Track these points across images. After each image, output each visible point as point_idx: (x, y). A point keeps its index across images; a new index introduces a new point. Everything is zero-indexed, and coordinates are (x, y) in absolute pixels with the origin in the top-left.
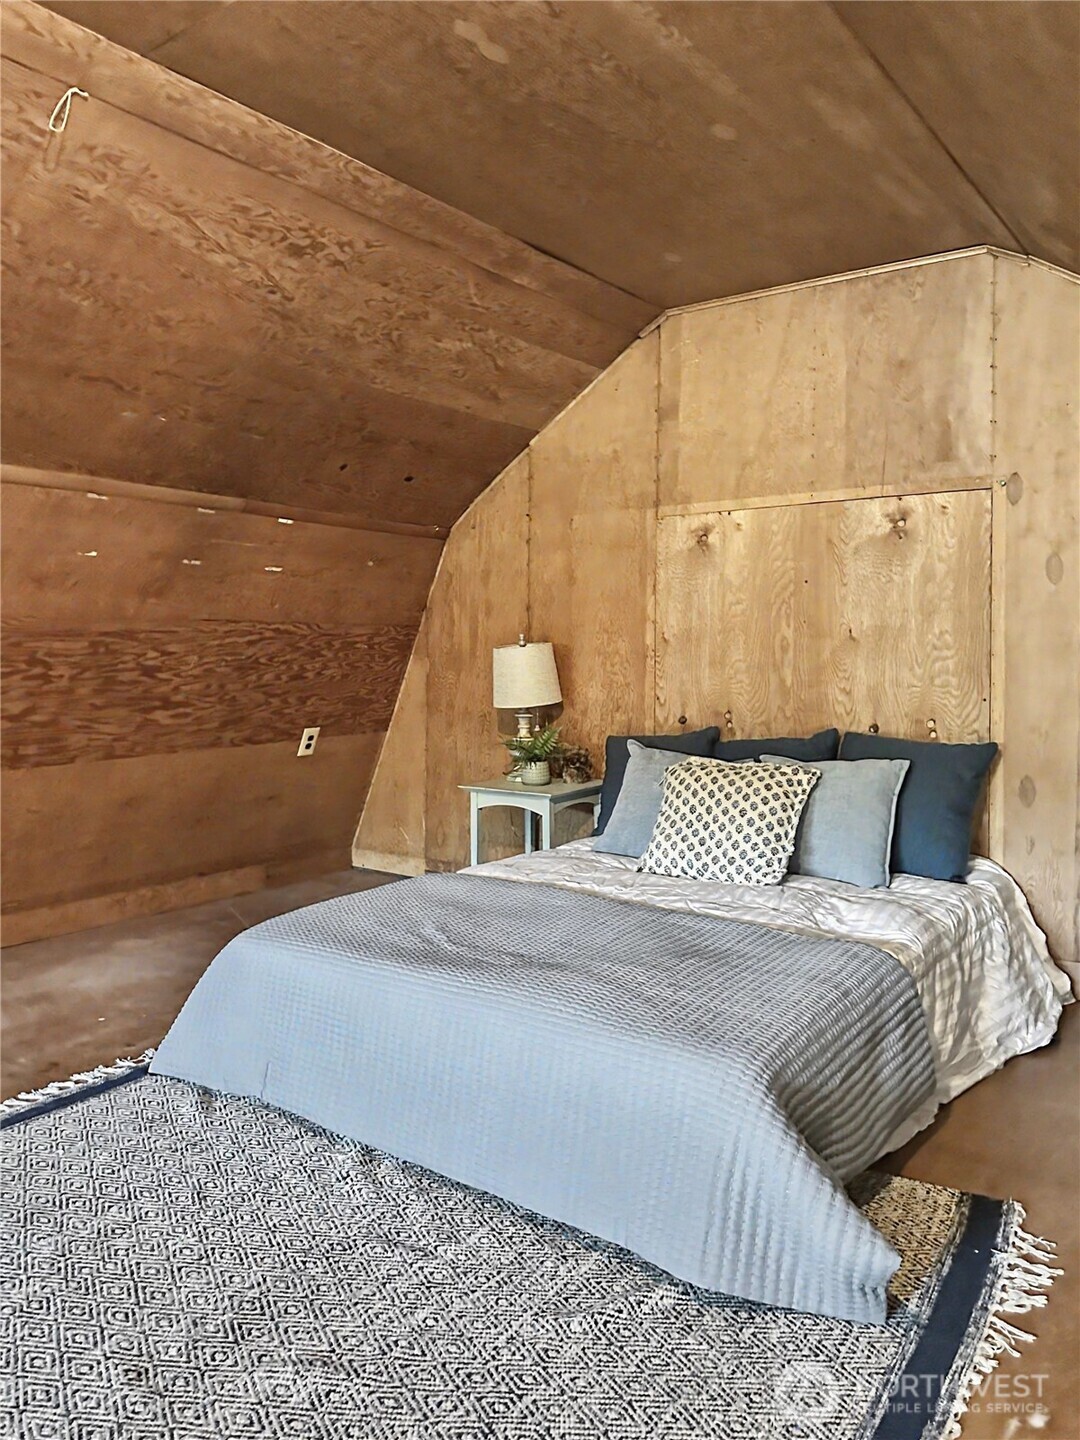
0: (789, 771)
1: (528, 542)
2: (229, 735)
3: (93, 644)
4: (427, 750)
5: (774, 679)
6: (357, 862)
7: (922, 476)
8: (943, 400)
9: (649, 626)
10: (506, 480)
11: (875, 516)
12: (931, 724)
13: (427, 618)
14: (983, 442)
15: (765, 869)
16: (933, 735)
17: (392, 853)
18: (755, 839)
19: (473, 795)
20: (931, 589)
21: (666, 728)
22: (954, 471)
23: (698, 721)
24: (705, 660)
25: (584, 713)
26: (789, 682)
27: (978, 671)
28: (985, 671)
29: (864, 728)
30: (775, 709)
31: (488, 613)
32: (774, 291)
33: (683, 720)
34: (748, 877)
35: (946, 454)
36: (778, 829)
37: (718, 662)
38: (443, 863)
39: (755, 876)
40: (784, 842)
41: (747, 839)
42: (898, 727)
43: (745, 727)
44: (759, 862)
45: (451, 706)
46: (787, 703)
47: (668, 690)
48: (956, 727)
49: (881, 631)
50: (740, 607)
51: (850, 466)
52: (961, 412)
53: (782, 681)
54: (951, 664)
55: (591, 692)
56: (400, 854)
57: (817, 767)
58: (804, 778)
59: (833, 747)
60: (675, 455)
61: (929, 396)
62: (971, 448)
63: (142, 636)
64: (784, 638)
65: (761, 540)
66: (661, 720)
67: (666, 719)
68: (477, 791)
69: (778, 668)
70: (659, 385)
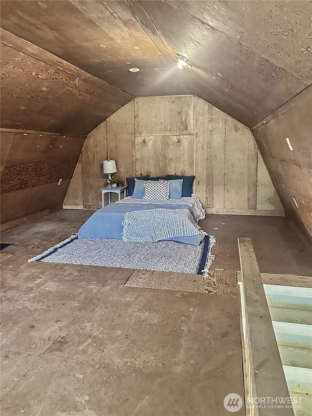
0: (166, 182)
1: (107, 139)
2: (49, 181)
3: (35, 164)
4: (83, 183)
5: (158, 166)
6: (64, 208)
7: (182, 132)
8: (186, 119)
9: (134, 157)
10: (101, 126)
11: (175, 139)
12: (184, 173)
13: (81, 155)
14: (192, 127)
15: (166, 197)
16: (185, 175)
17: (74, 205)
18: (163, 193)
19: (102, 191)
20: (184, 151)
21: (138, 176)
22: (187, 132)
23: (144, 174)
24: (145, 164)
25: (120, 174)
26: (161, 167)
27: (191, 164)
28: (192, 164)
29: (173, 174)
30: (158, 171)
31: (97, 154)
32: (156, 97)
33: (141, 174)
34: (163, 199)
35: (186, 128)
36: (166, 191)
37: (148, 163)
38: (88, 205)
39: (164, 199)
40: (167, 193)
41: (162, 193)
42: (179, 174)
43: (153, 175)
44: (164, 196)
45: (88, 173)
46: (160, 170)
47: (138, 169)
48: (188, 174)
49: (176, 158)
50: (152, 154)
51: (171, 130)
52: (189, 122)
53: (160, 166)
54: (187, 163)
55: (122, 170)
56: (76, 205)
57: (170, 181)
58: (169, 183)
59: (169, 178)
60: (138, 125)
61: (184, 119)
62: (190, 128)
63: (42, 162)
64: (160, 159)
65: (155, 142)
66: (137, 174)
67: (138, 174)
68: (103, 190)
69: (159, 165)
70: (135, 111)
